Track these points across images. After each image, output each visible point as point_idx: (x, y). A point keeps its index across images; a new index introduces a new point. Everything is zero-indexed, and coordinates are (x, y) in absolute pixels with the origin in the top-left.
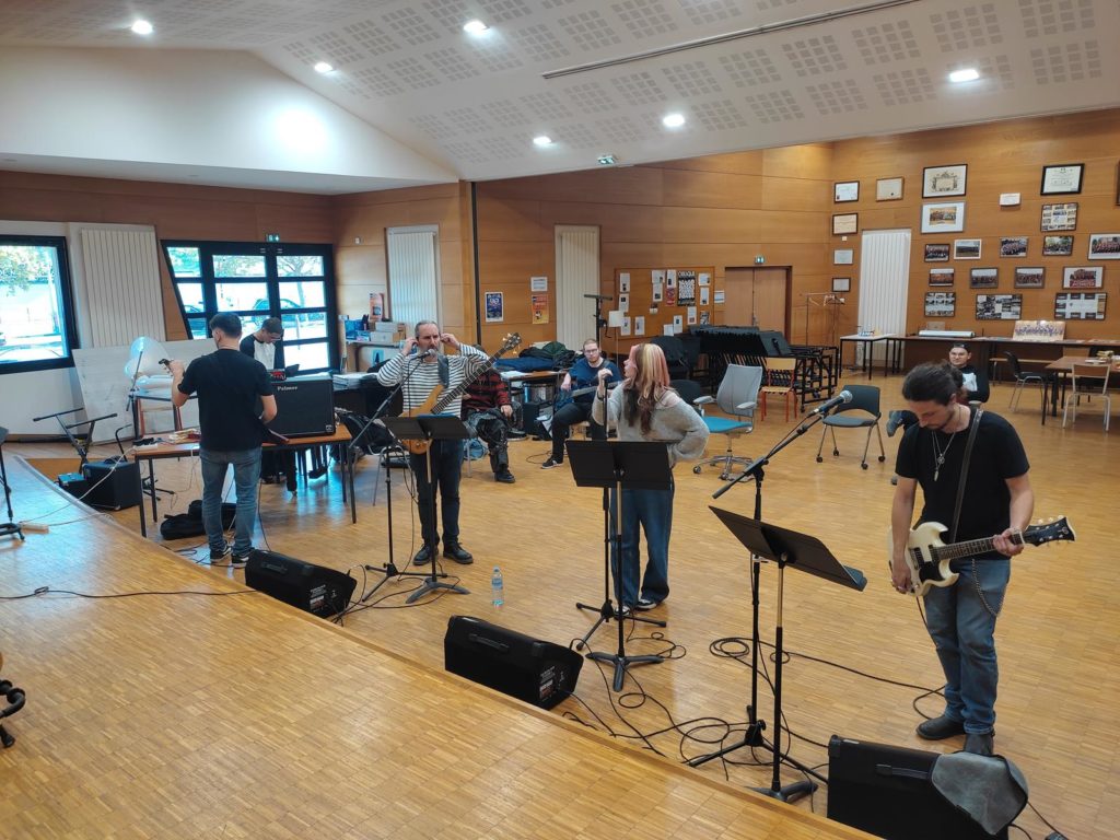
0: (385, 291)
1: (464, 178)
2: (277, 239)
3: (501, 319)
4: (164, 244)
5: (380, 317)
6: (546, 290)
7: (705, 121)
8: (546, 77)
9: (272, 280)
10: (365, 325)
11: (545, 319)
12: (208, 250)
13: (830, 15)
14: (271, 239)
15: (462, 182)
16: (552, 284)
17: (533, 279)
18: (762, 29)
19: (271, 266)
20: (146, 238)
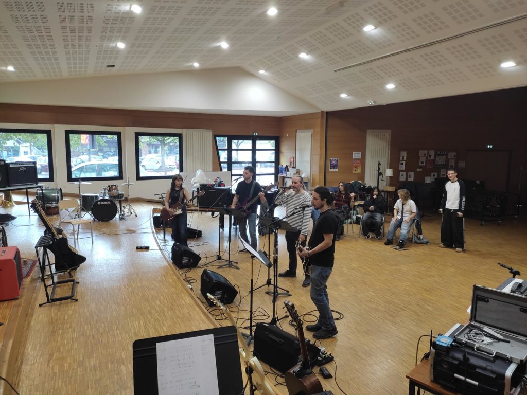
0: (294, 156)
1: (323, 110)
2: (257, 134)
3: (337, 170)
4: (215, 136)
5: (292, 166)
6: (360, 158)
7: (404, 86)
8: (335, 71)
9: (254, 150)
10: (287, 169)
11: (359, 171)
12: (231, 138)
13: (432, 43)
14: (254, 134)
15: (322, 112)
16: (364, 156)
17: (354, 153)
18: (407, 50)
19: (254, 145)
20: (209, 134)
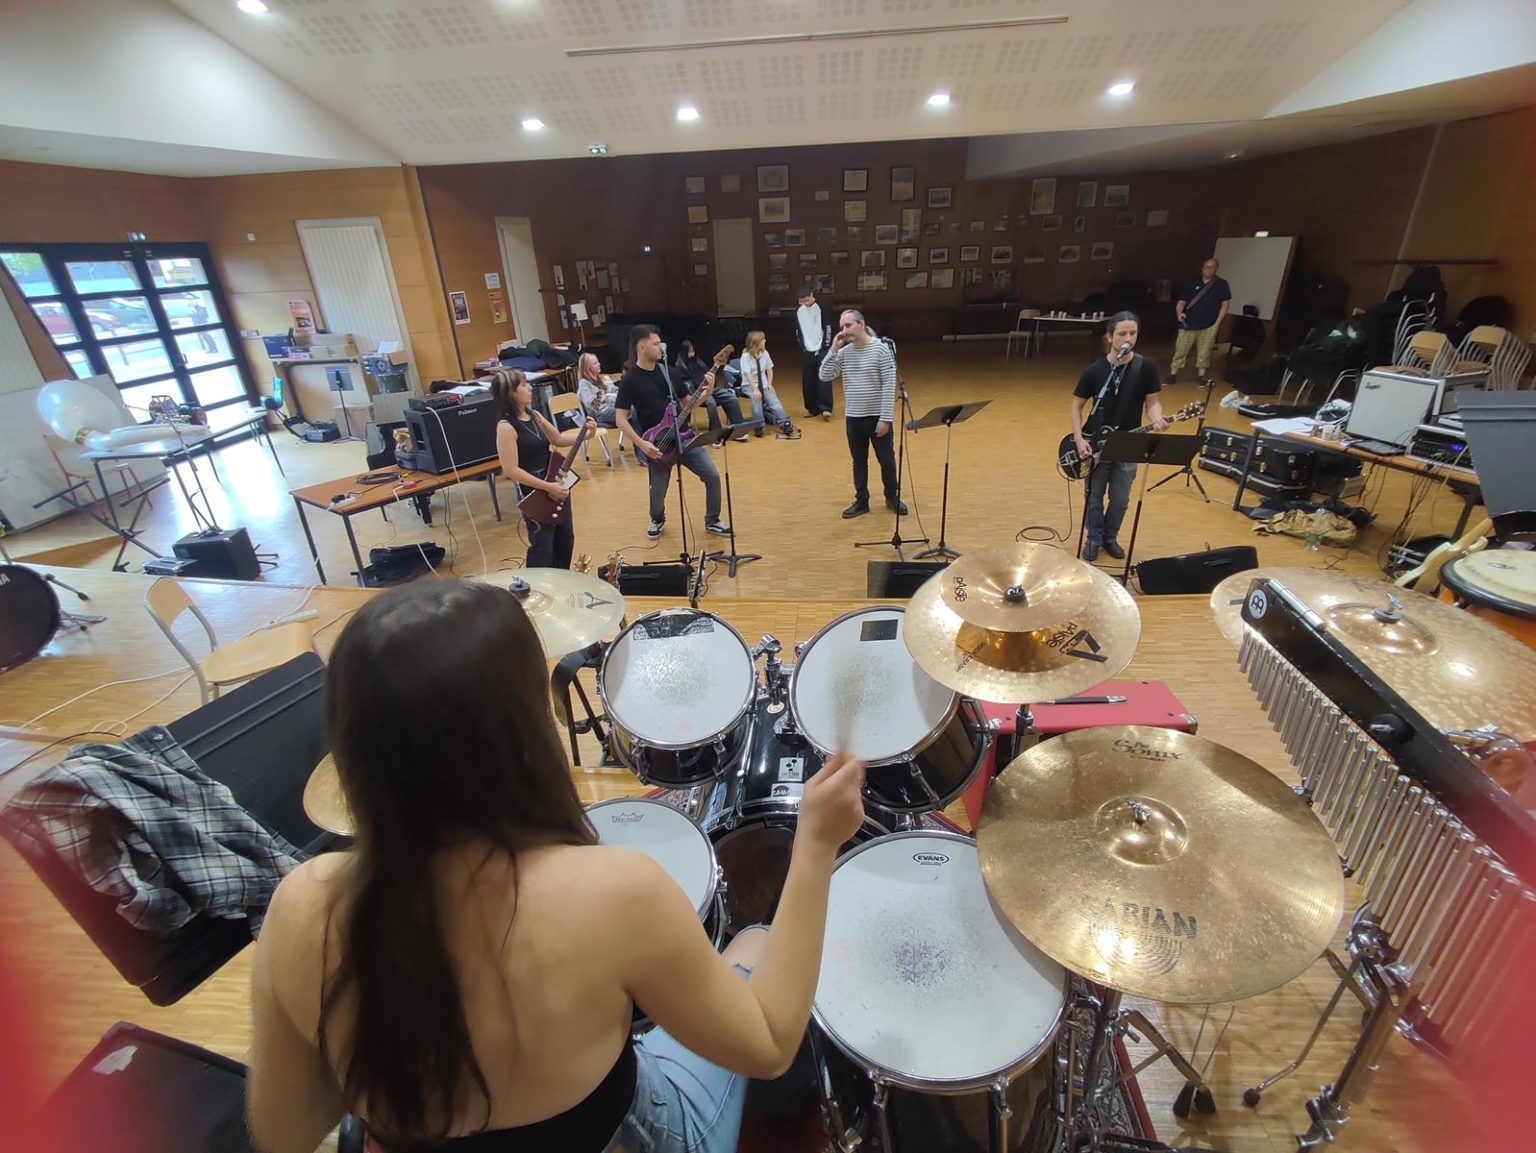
0: (311, 297)
1: (410, 162)
2: (142, 237)
3: (468, 321)
5: (313, 329)
6: (499, 286)
8: (570, 54)
9: (151, 293)
10: (293, 340)
11: (503, 317)
14: (135, 237)
15: (405, 167)
16: (502, 280)
17: (487, 275)
19: (144, 277)
